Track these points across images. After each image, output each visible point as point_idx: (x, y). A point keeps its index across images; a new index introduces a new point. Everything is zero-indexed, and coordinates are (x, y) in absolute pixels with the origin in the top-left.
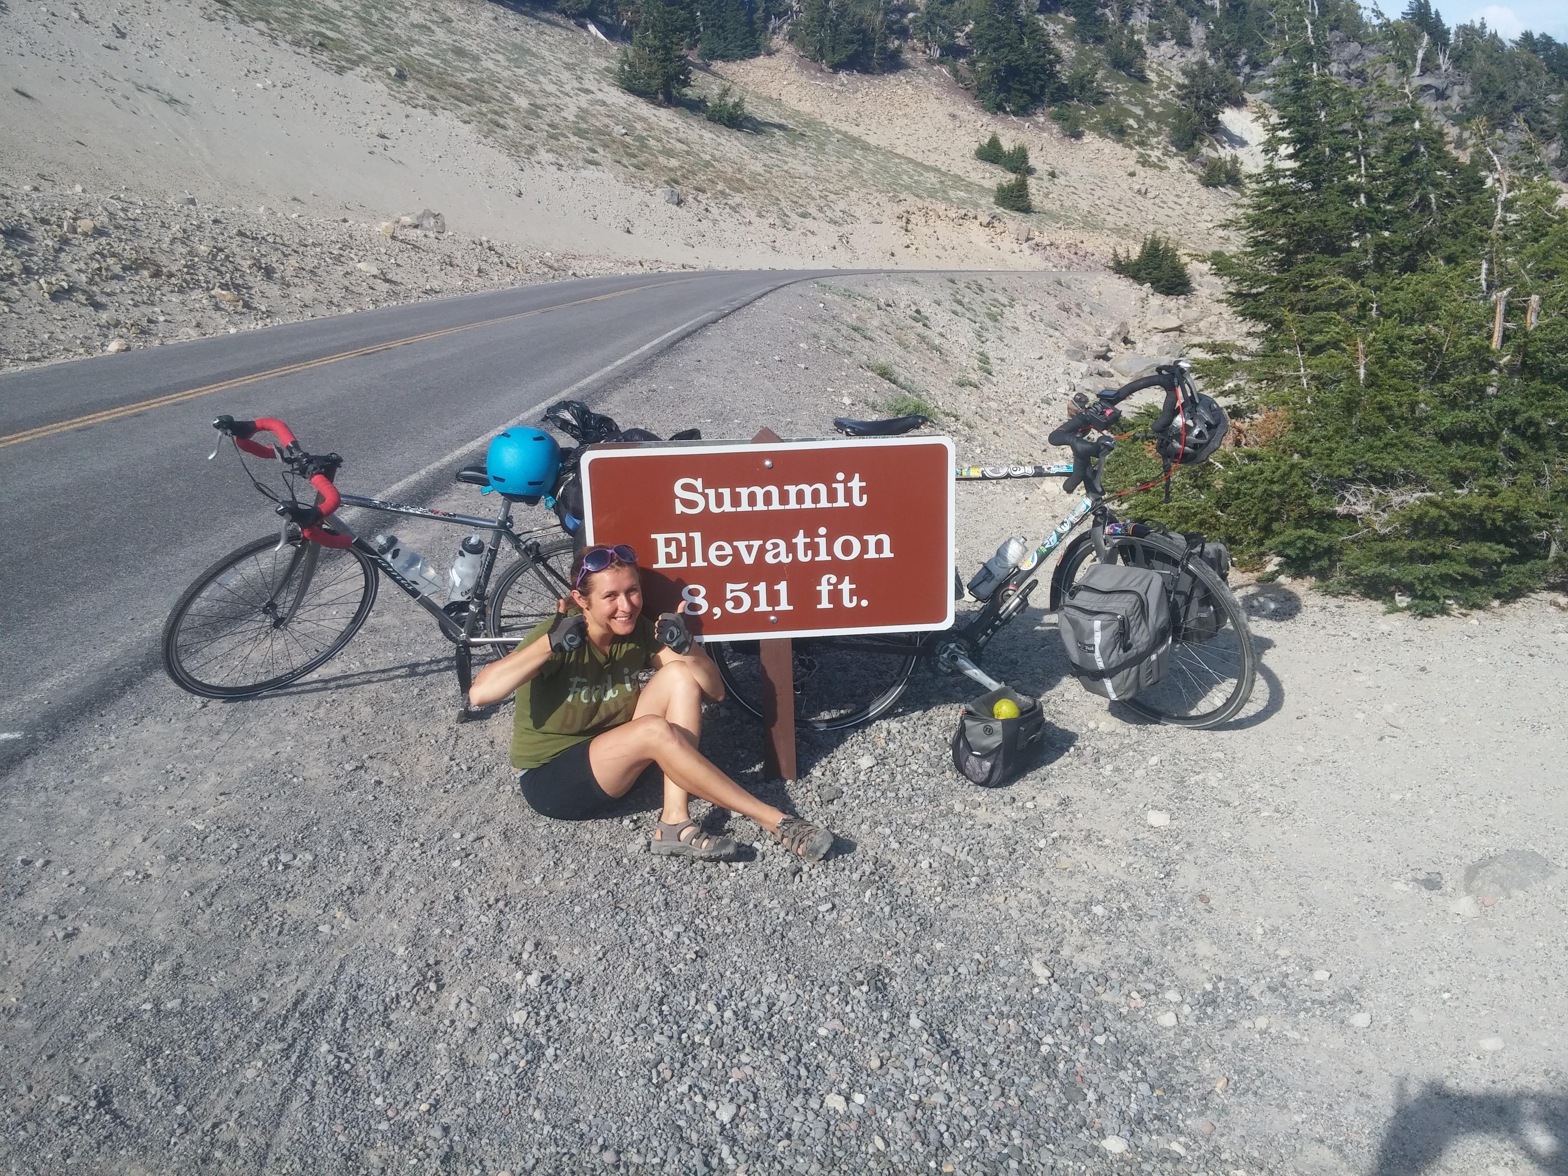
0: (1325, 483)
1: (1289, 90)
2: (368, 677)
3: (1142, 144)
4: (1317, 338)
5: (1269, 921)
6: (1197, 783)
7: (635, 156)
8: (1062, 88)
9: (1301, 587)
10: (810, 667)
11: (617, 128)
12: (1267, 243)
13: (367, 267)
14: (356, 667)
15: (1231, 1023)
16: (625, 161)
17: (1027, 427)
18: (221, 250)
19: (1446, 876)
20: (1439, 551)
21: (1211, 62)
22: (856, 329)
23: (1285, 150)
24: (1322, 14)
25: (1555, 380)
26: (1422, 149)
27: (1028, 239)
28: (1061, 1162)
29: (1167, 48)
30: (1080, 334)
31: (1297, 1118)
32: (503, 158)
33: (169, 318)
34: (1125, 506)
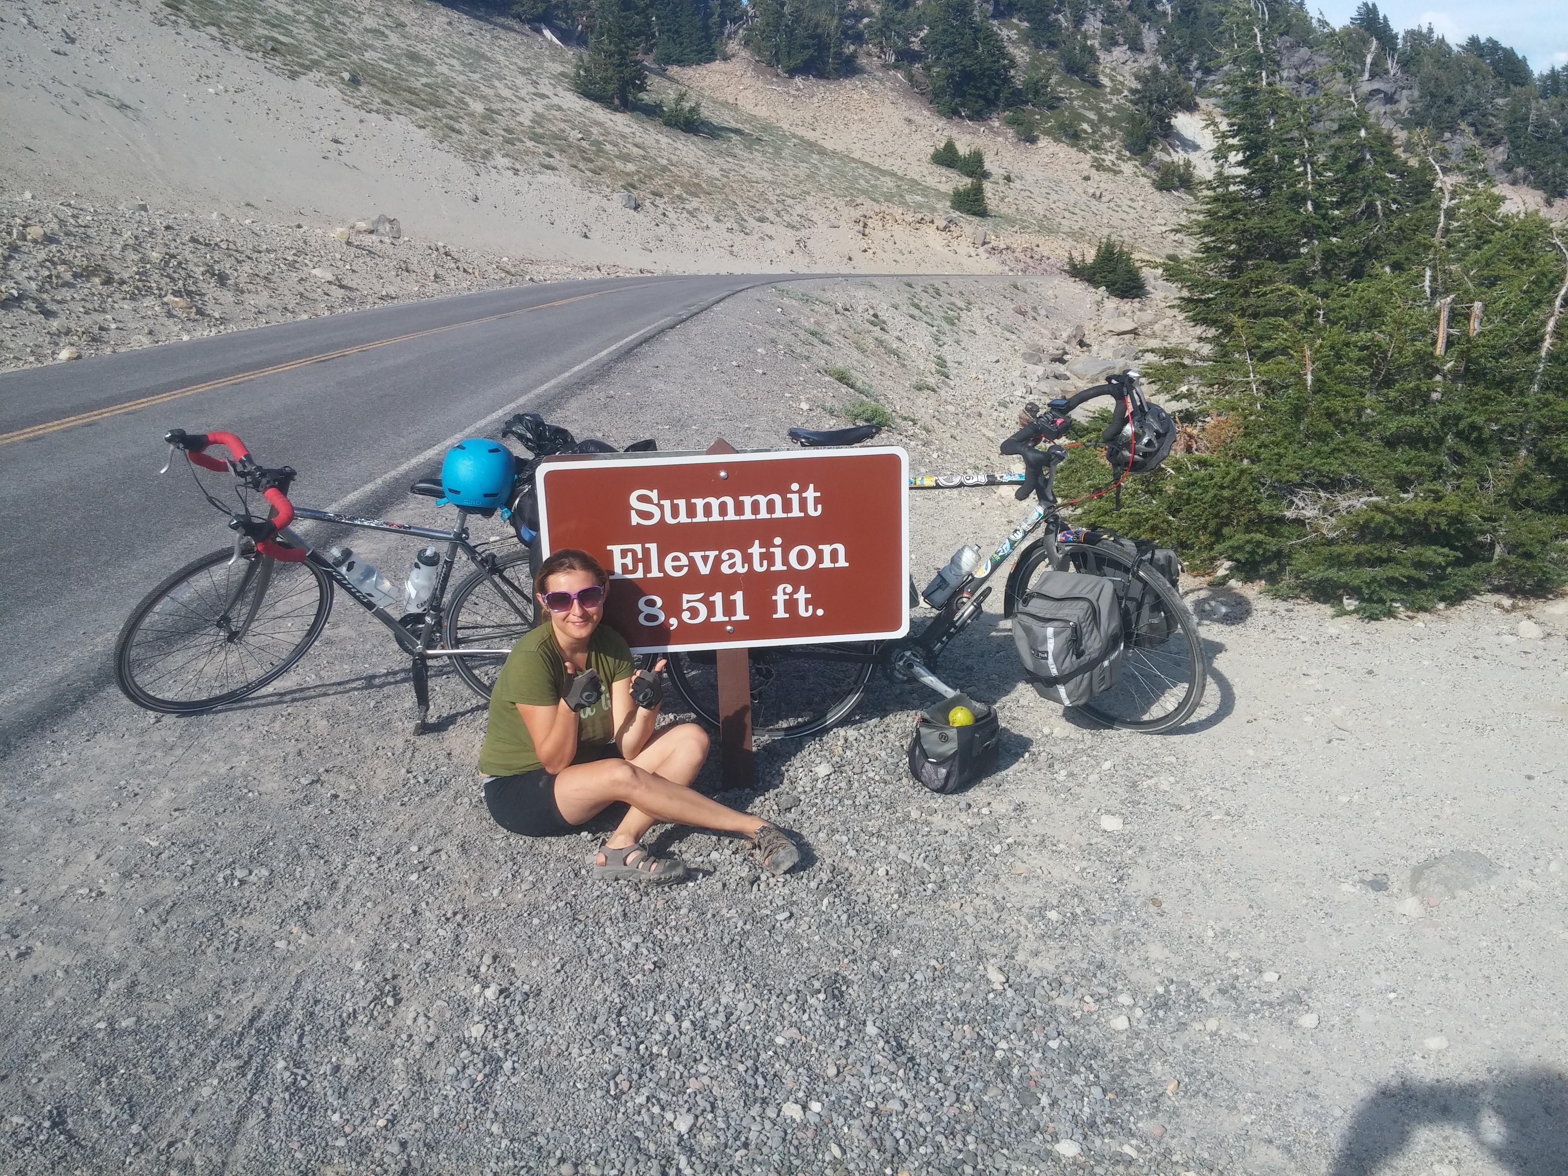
0: (1274, 488)
1: (1237, 98)
2: (323, 690)
3: (1096, 148)
4: (1266, 345)
5: (1220, 924)
6: (1149, 787)
7: (591, 161)
8: (1017, 93)
9: (1252, 591)
10: (768, 675)
11: (573, 133)
12: (1219, 249)
13: (322, 274)
14: (311, 679)
15: (1182, 1026)
16: (581, 165)
17: (984, 430)
18: (173, 256)
19: (1393, 877)
20: (1385, 555)
21: (1163, 67)
22: (813, 334)
23: (1235, 157)
24: (1273, 19)
25: (1499, 384)
26: (1368, 157)
27: (984, 243)
28: (1015, 1167)
29: (1120, 53)
30: (1037, 337)
31: (1247, 1119)
32: (459, 163)
33: (121, 325)
34: (1079, 511)
